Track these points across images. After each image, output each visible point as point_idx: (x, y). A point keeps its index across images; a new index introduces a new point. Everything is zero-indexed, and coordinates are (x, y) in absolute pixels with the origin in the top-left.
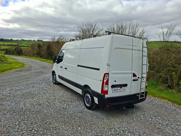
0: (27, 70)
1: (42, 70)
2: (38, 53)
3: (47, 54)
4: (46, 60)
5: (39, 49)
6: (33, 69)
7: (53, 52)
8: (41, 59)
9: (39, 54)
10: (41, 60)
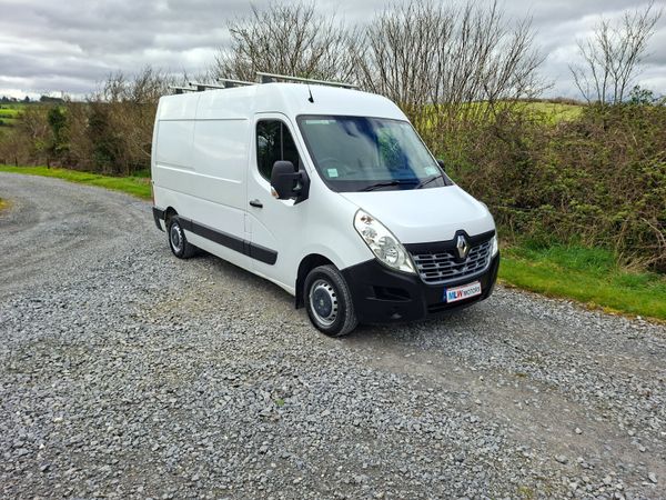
0: (13, 222)
1: (87, 218)
2: (51, 150)
3: (91, 152)
4: (92, 176)
5: (57, 131)
6: (42, 218)
7: (121, 140)
8: (70, 173)
9: (59, 151)
10: (70, 179)
